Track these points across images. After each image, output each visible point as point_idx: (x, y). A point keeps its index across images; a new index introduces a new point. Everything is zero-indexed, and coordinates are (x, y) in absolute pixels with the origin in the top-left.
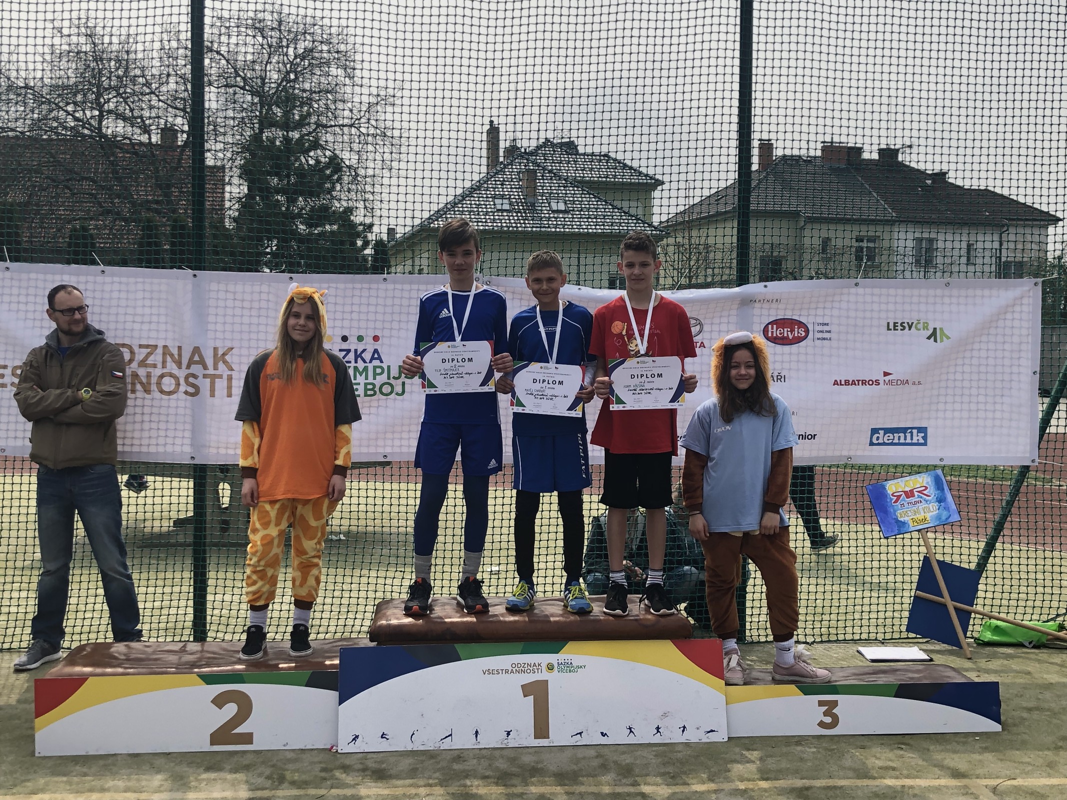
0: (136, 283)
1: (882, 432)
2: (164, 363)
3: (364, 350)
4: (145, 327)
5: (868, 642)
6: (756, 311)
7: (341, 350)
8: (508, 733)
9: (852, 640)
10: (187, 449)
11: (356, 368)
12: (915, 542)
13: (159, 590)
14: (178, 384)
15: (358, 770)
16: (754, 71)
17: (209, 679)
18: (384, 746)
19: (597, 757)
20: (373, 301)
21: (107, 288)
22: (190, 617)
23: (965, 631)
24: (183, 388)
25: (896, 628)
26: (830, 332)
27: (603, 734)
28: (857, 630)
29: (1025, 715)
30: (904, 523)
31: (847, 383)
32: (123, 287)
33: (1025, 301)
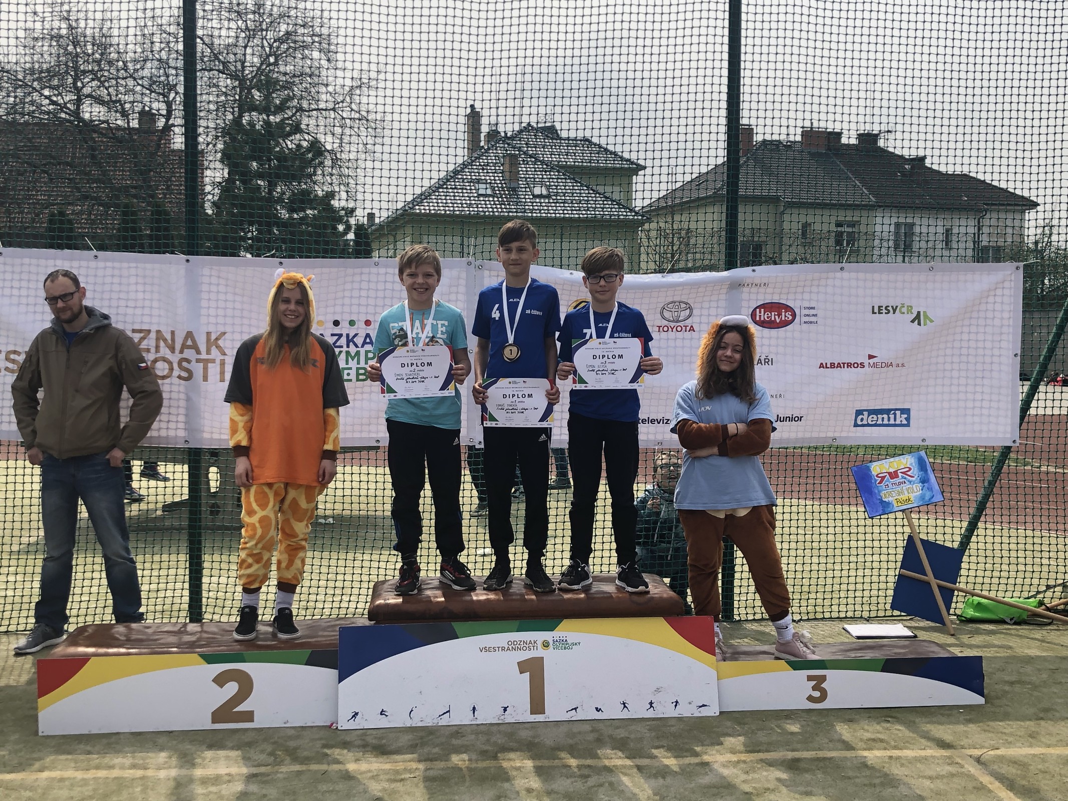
0: (130, 267)
1: (866, 413)
2: (157, 348)
3: (356, 335)
4: (139, 311)
5: (854, 619)
6: (745, 296)
7: (333, 335)
8: (505, 709)
9: (838, 618)
10: (181, 433)
11: (348, 353)
12: (899, 522)
13: (155, 573)
14: (171, 369)
15: (359, 747)
16: (743, 57)
17: (210, 659)
18: (383, 723)
19: (592, 731)
20: (364, 285)
21: (100, 273)
22: (186, 599)
23: (948, 608)
24: (177, 372)
25: (881, 606)
26: (816, 315)
27: (598, 710)
28: (843, 608)
29: (1007, 688)
30: (888, 504)
31: (833, 365)
32: (117, 272)
33: (1007, 284)
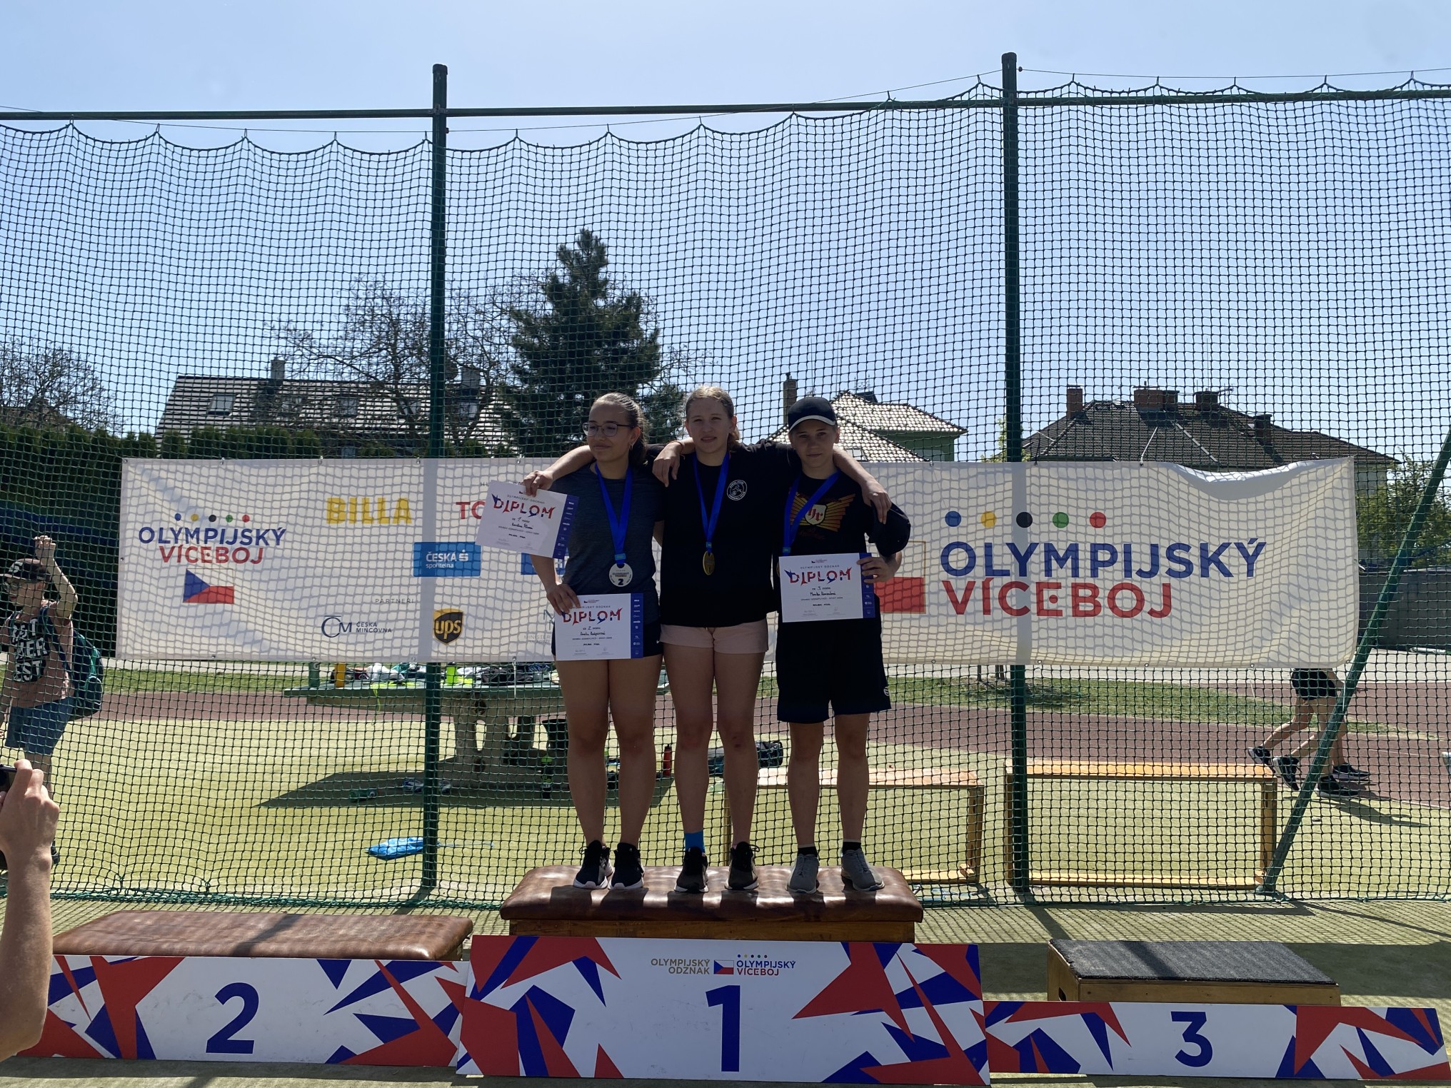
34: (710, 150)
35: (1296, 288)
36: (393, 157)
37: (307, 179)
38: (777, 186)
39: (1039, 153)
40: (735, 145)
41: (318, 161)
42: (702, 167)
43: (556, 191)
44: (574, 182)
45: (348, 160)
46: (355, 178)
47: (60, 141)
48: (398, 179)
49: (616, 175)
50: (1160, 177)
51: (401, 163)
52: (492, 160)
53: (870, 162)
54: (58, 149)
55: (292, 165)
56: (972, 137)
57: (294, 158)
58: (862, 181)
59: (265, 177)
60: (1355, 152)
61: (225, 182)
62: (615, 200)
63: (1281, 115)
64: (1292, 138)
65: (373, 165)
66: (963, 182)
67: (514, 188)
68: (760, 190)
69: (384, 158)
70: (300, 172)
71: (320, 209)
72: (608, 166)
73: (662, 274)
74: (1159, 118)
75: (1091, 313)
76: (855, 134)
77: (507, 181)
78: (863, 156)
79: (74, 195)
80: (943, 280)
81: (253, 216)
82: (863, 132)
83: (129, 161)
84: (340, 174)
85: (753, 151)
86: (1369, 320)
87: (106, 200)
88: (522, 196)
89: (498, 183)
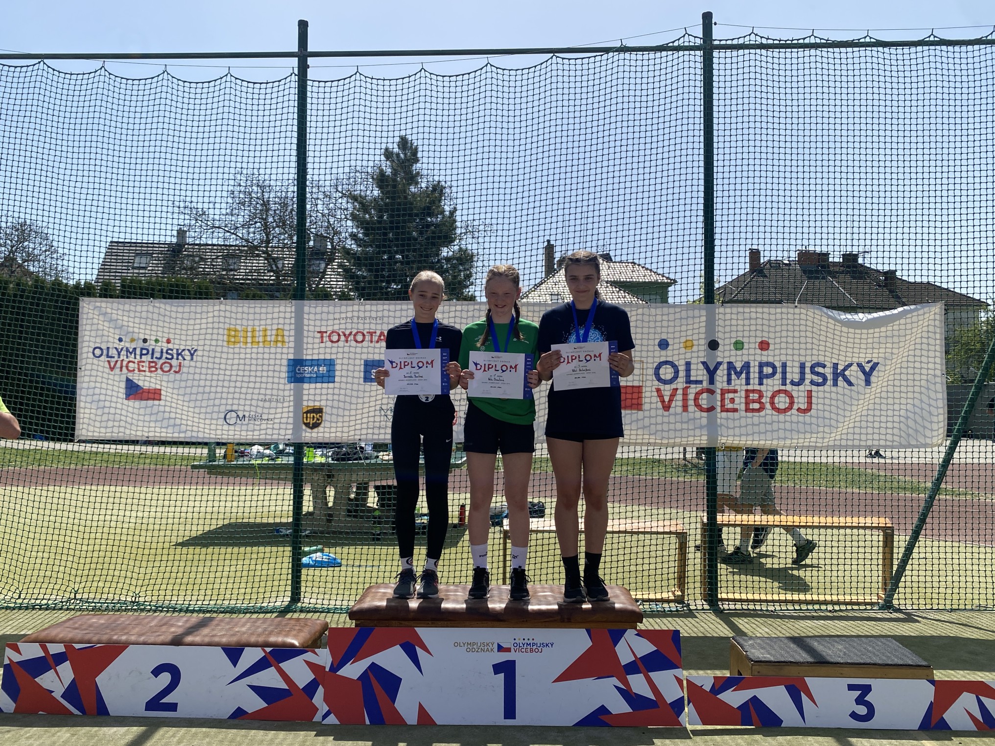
34: (494, 81)
35: (907, 182)
36: (270, 85)
37: (210, 101)
38: (542, 108)
39: (728, 84)
40: (513, 78)
41: (217, 88)
42: (488, 94)
43: (386, 111)
44: (398, 104)
45: (238, 88)
46: (244, 101)
47: (35, 73)
48: (274, 101)
49: (428, 99)
50: (814, 102)
51: (275, 89)
52: (340, 88)
53: (608, 91)
54: (33, 79)
55: (199, 91)
56: (681, 72)
57: (200, 85)
58: (602, 104)
59: (180, 99)
60: (952, 84)
61: (151, 103)
62: (427, 118)
63: (900, 57)
64: (907, 74)
65: (256, 91)
66: (674, 105)
67: (356, 108)
68: (530, 111)
69: (263, 86)
70: (204, 96)
71: (219, 122)
72: (423, 93)
73: (461, 171)
74: (813, 59)
75: (763, 198)
76: (597, 70)
77: (351, 103)
78: (603, 86)
79: (45, 111)
80: (659, 175)
81: (172, 127)
82: (603, 68)
83: (84, 87)
84: (233, 97)
85: (525, 82)
86: (957, 205)
87: (68, 115)
88: (362, 115)
89: (345, 104)
